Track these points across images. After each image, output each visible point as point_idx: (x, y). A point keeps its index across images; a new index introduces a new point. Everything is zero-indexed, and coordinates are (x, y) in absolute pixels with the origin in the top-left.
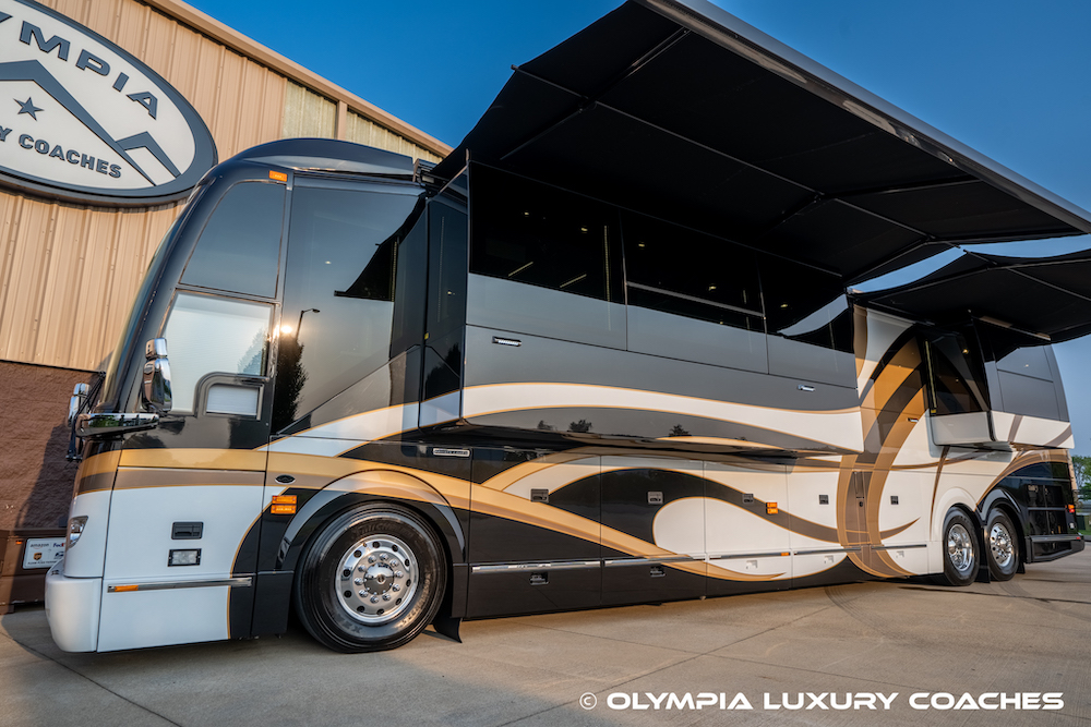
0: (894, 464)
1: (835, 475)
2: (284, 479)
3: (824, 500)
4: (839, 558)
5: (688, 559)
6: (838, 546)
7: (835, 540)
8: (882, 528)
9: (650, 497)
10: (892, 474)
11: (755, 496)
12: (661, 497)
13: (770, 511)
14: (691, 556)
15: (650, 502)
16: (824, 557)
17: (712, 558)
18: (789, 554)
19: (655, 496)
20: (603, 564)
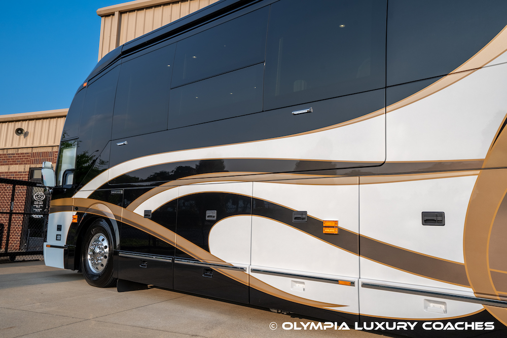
2: (76, 208)
5: (230, 267)
6: (469, 292)
7: (463, 282)
9: (207, 215)
11: (309, 214)
12: (215, 215)
13: (327, 231)
14: (235, 265)
15: (207, 218)
16: (423, 301)
17: (254, 271)
18: (352, 284)
19: (211, 214)
20: (173, 260)
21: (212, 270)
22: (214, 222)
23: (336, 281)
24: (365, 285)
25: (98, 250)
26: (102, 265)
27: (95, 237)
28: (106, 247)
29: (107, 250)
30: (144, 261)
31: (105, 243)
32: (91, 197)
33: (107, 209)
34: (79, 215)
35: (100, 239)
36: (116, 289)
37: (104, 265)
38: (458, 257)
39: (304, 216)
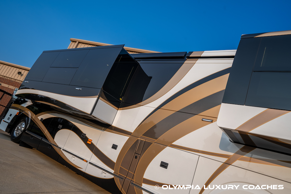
0: (174, 143)
1: (126, 138)
2: (20, 110)
3: (115, 147)
4: (109, 176)
5: (57, 146)
6: (112, 171)
7: (113, 168)
8: (146, 176)
9: (59, 126)
10: (168, 149)
11: (87, 135)
12: (61, 127)
13: (88, 142)
14: (59, 146)
15: (58, 127)
16: (101, 172)
17: (63, 150)
18: (87, 161)
19: (60, 126)
20: (42, 139)
21: (51, 146)
22: (60, 129)
23: (83, 159)
24: (90, 163)
25: (20, 128)
26: (19, 134)
27: (21, 123)
28: (23, 128)
29: (23, 129)
30: (32, 136)
31: (24, 126)
32: (27, 107)
33: (30, 114)
34: (20, 112)
35: (23, 124)
36: (19, 145)
37: (20, 134)
38: (115, 160)
39: (85, 136)
